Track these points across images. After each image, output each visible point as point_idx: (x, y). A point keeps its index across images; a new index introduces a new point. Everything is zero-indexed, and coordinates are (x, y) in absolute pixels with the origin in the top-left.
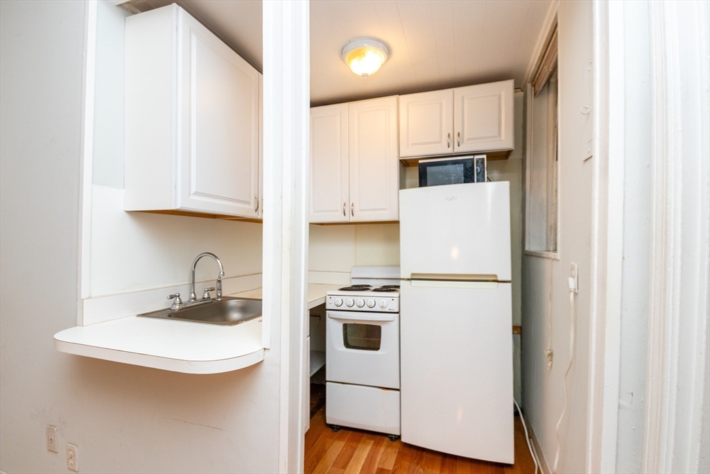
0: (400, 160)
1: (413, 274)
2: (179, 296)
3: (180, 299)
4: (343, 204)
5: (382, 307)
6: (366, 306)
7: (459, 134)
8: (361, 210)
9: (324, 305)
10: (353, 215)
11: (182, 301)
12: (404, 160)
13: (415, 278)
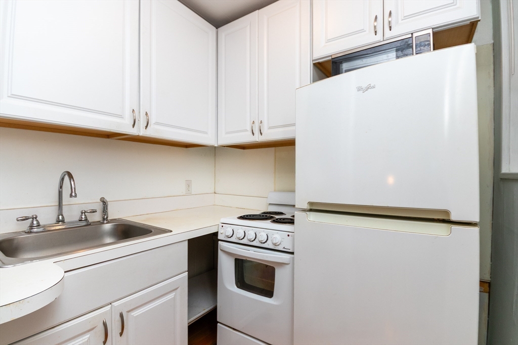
0: (314, 64)
1: (311, 204)
2: (36, 218)
3: (37, 221)
4: (252, 122)
5: (275, 244)
6: (257, 240)
7: (390, 13)
8: (270, 128)
9: (216, 234)
10: (261, 134)
11: (41, 223)
12: (319, 63)
13: (316, 208)
